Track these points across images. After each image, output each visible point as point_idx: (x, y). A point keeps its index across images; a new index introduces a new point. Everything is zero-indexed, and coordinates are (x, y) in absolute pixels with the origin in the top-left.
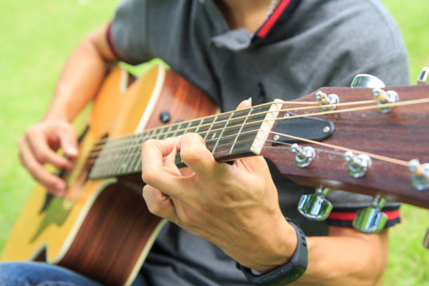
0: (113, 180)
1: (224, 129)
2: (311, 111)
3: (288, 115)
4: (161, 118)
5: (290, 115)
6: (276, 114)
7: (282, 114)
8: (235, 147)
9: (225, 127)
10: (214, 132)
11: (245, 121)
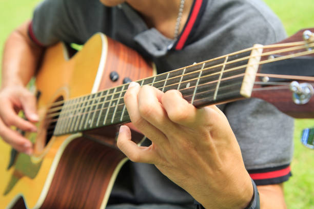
0: (79, 135)
1: (198, 79)
2: (296, 52)
3: (272, 57)
4: (111, 77)
5: (275, 57)
6: (259, 58)
7: (264, 58)
8: (219, 93)
9: (200, 77)
10: (188, 82)
11: (223, 69)
